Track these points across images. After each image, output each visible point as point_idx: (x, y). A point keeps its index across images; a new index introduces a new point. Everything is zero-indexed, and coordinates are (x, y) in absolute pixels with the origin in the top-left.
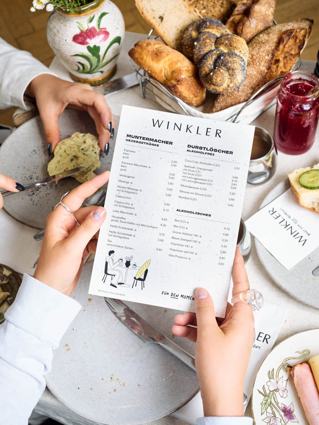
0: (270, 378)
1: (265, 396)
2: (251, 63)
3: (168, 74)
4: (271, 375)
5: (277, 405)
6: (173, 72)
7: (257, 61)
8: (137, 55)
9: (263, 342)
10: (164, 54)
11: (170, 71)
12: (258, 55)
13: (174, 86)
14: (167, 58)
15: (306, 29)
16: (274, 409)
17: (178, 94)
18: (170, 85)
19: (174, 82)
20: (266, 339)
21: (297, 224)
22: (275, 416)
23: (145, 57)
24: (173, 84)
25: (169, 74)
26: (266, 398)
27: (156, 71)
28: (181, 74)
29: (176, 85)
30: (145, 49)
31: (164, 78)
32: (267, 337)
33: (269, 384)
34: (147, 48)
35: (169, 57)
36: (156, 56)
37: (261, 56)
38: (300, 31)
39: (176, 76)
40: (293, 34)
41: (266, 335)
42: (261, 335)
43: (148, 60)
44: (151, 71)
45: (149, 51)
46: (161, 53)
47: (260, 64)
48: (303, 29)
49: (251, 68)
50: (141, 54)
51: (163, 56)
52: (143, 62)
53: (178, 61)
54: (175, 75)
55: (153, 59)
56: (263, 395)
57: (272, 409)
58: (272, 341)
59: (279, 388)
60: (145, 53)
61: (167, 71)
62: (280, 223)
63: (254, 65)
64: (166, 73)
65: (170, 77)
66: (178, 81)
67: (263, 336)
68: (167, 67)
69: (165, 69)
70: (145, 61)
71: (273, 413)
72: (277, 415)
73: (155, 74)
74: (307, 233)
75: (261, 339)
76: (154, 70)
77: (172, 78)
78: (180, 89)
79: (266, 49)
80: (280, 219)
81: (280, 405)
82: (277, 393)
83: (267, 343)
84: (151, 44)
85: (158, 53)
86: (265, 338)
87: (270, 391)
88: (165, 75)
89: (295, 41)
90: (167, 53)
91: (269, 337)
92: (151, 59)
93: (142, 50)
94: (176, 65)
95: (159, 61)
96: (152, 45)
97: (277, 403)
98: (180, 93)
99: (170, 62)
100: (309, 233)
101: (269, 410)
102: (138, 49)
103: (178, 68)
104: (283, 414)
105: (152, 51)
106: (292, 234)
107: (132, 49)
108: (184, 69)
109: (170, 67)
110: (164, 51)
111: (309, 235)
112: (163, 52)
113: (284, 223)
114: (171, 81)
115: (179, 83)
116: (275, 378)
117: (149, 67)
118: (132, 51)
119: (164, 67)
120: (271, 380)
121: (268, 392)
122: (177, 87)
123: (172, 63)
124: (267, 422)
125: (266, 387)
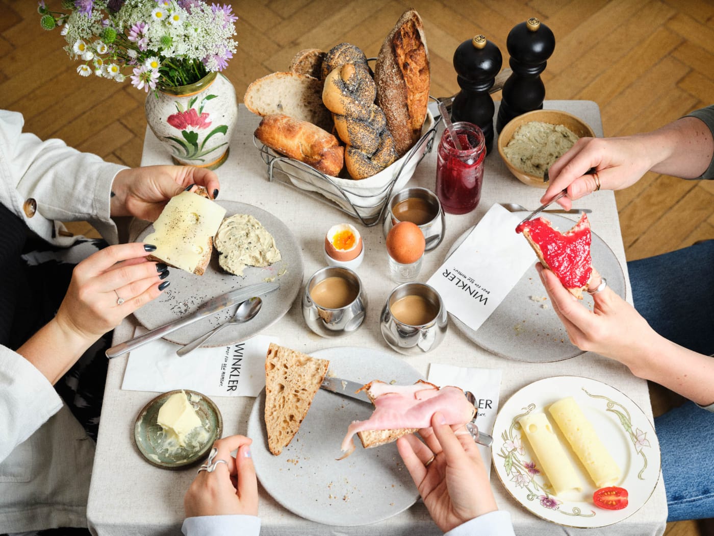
0: (505, 440)
1: (506, 457)
2: (386, 86)
3: (306, 150)
4: (505, 437)
5: (519, 463)
6: (312, 147)
7: (388, 80)
8: (266, 136)
9: (486, 408)
10: (297, 128)
11: (308, 145)
12: (386, 75)
13: (319, 162)
14: (301, 132)
15: (411, 20)
16: (518, 468)
17: (324, 170)
18: (314, 162)
19: (316, 157)
20: (488, 405)
21: (474, 284)
22: (520, 473)
23: (276, 136)
24: (317, 160)
25: (309, 149)
26: (507, 459)
27: (293, 149)
28: (323, 147)
29: (321, 160)
30: (275, 126)
31: (303, 156)
32: (489, 402)
33: (505, 445)
34: (276, 125)
35: (303, 130)
36: (288, 132)
37: (389, 74)
38: (407, 25)
39: (318, 151)
40: (402, 33)
41: (487, 401)
42: (482, 402)
43: (280, 139)
44: (287, 150)
45: (279, 128)
46: (293, 127)
47: (393, 81)
48: (408, 21)
49: (389, 91)
50: (270, 133)
51: (297, 130)
52: (276, 141)
53: (314, 133)
54: (316, 149)
55: (286, 137)
56: (504, 457)
57: (516, 468)
58: (495, 405)
59: (516, 447)
60: (275, 131)
61: (305, 147)
62: (457, 284)
63: (389, 86)
64: (304, 149)
65: (310, 152)
66: (322, 155)
67: (484, 402)
68: (304, 142)
69: (302, 145)
70: (278, 141)
71: (518, 471)
72: (522, 472)
73: (292, 153)
74: (486, 291)
75: (483, 406)
76: (290, 149)
77: (313, 154)
78: (326, 164)
79: (388, 64)
80: (456, 280)
81: (521, 463)
82: (516, 453)
83: (491, 408)
84: (279, 120)
85: (291, 129)
86: (486, 404)
87: (509, 452)
88: (303, 152)
89: (409, 36)
90: (299, 126)
91: (490, 402)
92: (283, 137)
93: (271, 129)
94: (313, 138)
95: (293, 137)
96: (281, 121)
97: (519, 462)
98: (326, 168)
99: (305, 136)
100: (489, 291)
101: (513, 469)
102: (265, 128)
103: (316, 140)
104: (527, 470)
105: (282, 128)
106: (471, 294)
107: (258, 129)
108: (323, 140)
109: (307, 142)
110: (295, 124)
111: (488, 293)
112: (295, 126)
113: (460, 284)
114: (314, 157)
115: (324, 157)
116: (509, 438)
117: (283, 147)
118: (259, 131)
119: (300, 142)
120: (507, 441)
121: (507, 453)
122: (322, 162)
123: (308, 137)
124: (515, 480)
125: (504, 450)
